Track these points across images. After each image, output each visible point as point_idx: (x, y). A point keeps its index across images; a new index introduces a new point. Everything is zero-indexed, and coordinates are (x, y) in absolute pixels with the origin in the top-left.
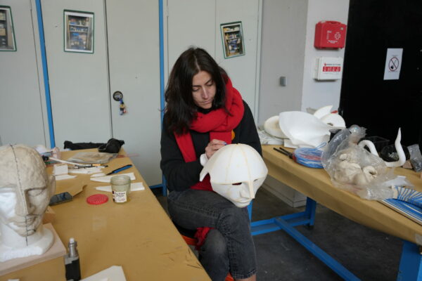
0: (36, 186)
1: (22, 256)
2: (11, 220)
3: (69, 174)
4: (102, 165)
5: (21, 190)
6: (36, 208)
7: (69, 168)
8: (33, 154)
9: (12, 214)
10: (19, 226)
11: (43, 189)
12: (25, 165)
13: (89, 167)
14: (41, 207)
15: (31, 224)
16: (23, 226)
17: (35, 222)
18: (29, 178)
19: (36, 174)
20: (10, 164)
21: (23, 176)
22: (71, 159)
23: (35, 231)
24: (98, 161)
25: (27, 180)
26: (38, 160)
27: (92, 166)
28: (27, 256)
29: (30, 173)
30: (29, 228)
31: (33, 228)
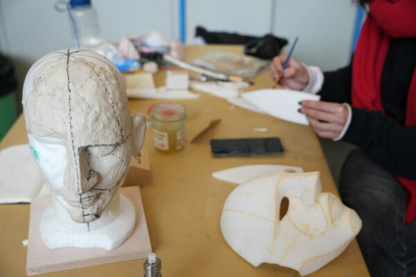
0: (101, 142)
1: (81, 245)
2: (58, 192)
3: (190, 89)
4: (245, 79)
5: (74, 147)
6: (100, 177)
7: (191, 79)
8: (103, 77)
9: (59, 183)
10: (72, 205)
11: (117, 145)
12: (84, 100)
13: (223, 81)
14: (111, 176)
15: (92, 205)
16: (77, 207)
17: (100, 202)
18: (89, 125)
19: (104, 118)
20: (59, 94)
21: (79, 121)
22: (198, 61)
23: (97, 216)
24: (241, 72)
25: (86, 127)
26: (110, 90)
27: (228, 81)
28: (88, 247)
29: (92, 116)
30: (87, 211)
31: (95, 211)
